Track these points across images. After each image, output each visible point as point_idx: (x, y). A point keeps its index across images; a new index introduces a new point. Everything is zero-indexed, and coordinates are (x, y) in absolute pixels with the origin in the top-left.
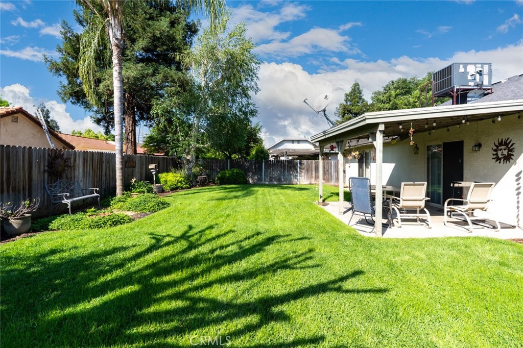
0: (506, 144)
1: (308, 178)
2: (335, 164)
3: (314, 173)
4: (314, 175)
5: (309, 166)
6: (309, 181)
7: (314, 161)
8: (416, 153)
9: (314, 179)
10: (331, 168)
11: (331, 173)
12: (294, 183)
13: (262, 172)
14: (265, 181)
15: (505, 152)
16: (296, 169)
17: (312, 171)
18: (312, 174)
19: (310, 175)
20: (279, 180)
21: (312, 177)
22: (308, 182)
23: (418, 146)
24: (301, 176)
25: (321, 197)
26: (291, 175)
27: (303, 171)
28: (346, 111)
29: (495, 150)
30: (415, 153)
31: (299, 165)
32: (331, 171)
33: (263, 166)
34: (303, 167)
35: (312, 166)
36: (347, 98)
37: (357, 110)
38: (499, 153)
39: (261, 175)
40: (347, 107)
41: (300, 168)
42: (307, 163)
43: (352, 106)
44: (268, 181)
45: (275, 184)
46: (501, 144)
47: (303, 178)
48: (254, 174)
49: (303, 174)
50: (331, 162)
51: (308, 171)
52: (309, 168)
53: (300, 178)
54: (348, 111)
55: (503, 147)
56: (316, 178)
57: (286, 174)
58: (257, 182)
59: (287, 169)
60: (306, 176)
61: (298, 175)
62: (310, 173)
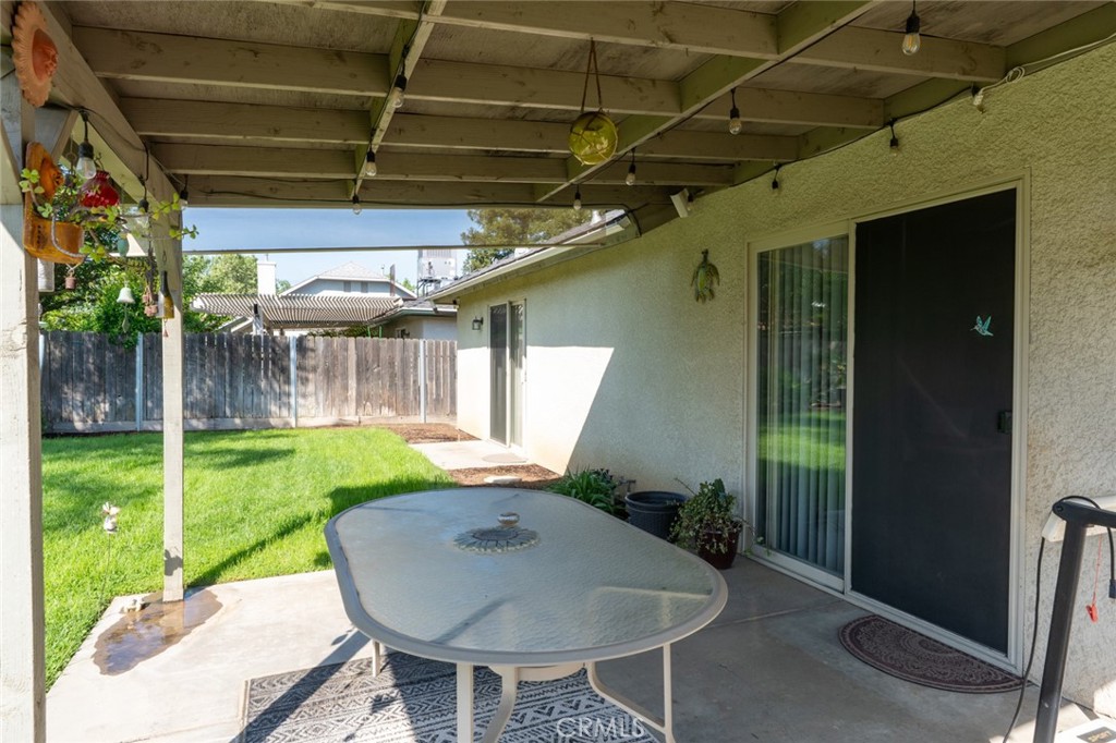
1: (330, 403)
2: (430, 350)
3: (352, 383)
4: (352, 393)
5: (336, 358)
6: (335, 411)
8: (704, 295)
9: (354, 405)
10: (415, 366)
11: (416, 382)
12: (273, 421)
13: (134, 385)
16: (285, 371)
17: (345, 375)
18: (345, 388)
19: (339, 390)
20: (215, 412)
21: (345, 400)
22: (331, 419)
23: (711, 259)
24: (304, 396)
25: (172, 564)
26: (261, 390)
27: (311, 376)
30: (699, 296)
31: (293, 354)
32: (416, 376)
33: (139, 359)
34: (310, 362)
35: (346, 359)
39: (130, 395)
41: (300, 368)
42: (328, 345)
47: (312, 400)
48: (93, 391)
49: (311, 388)
50: (416, 346)
51: (329, 375)
52: (334, 365)
53: (301, 401)
56: (360, 401)
57: (241, 391)
58: (111, 426)
59: (246, 368)
60: (321, 396)
61: (293, 390)
62: (338, 383)
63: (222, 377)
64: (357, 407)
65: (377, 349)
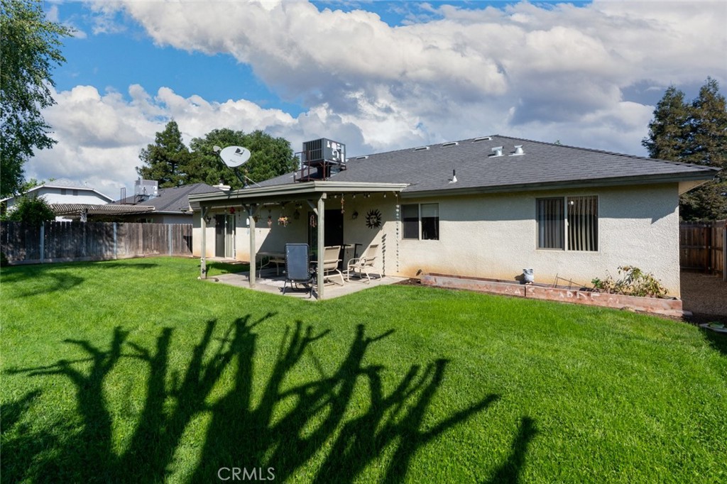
0: (376, 214)
1: (131, 249)
3: (141, 241)
4: (141, 245)
5: (133, 231)
6: (133, 252)
7: (140, 225)
9: (142, 250)
10: (167, 234)
11: (167, 240)
12: (106, 257)
14: (46, 257)
15: (375, 220)
16: (111, 236)
17: (138, 239)
18: (138, 243)
19: (135, 244)
20: (78, 254)
21: (138, 248)
22: (132, 255)
24: (119, 247)
25: (204, 271)
26: (100, 245)
27: (123, 238)
28: (159, 157)
29: (368, 219)
31: (115, 230)
32: (167, 238)
33: (43, 233)
34: (123, 232)
35: (138, 232)
36: (160, 139)
37: (175, 157)
38: (371, 221)
39: (38, 247)
40: (161, 151)
41: (118, 235)
42: (130, 226)
43: (168, 151)
44: (52, 258)
45: (68, 262)
46: (372, 214)
47: (123, 249)
48: (17, 246)
49: (123, 244)
50: (168, 226)
51: (131, 238)
52: (133, 234)
53: (118, 249)
54: (162, 156)
55: (374, 216)
56: (144, 248)
57: (91, 245)
58: (28, 261)
59: (94, 236)
60: (128, 247)
61: (115, 244)
62: (135, 241)
63: (82, 239)
64: (143, 250)
65: (151, 227)
